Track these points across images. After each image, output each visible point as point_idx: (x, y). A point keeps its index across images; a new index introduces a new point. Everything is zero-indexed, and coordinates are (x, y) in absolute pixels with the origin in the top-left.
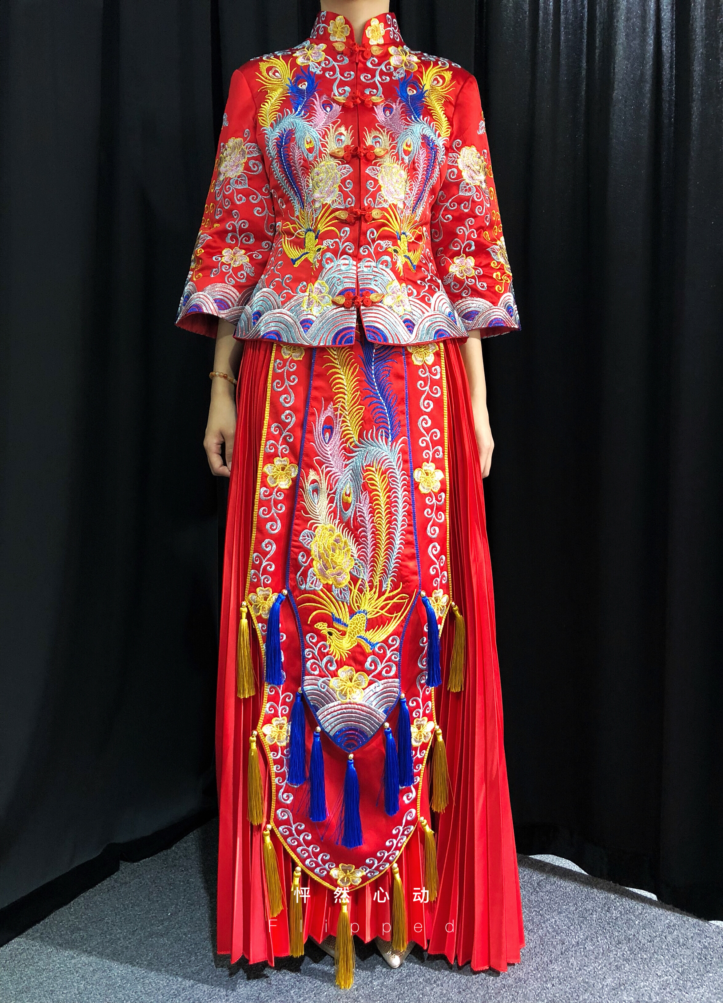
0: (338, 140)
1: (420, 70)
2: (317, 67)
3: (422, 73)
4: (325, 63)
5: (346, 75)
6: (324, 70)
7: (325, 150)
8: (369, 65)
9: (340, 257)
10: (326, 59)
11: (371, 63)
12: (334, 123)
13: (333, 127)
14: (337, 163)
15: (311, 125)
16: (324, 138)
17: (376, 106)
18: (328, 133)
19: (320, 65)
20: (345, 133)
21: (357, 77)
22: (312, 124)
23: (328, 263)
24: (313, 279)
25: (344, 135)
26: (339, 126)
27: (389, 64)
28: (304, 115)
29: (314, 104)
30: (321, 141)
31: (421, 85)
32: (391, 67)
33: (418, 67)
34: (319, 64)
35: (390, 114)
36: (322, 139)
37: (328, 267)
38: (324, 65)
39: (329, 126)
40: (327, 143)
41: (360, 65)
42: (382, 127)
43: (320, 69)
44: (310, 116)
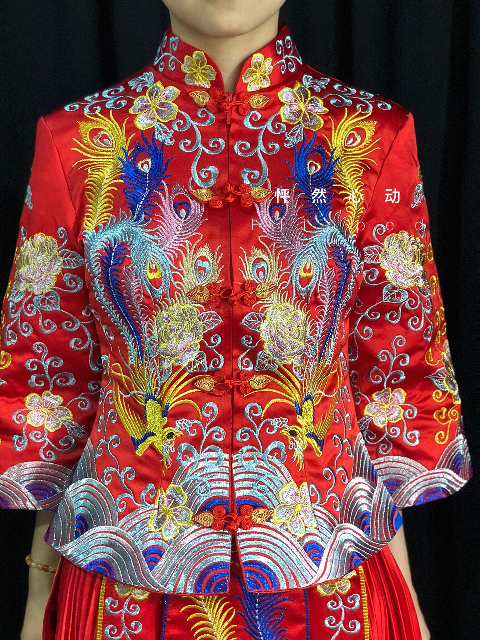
0: (200, 268)
1: (327, 126)
2: (165, 132)
3: (331, 130)
4: (178, 124)
5: (211, 145)
6: (177, 137)
7: (178, 285)
8: (247, 124)
9: (204, 447)
10: (179, 116)
11: (251, 121)
12: (193, 239)
13: (190, 247)
14: (198, 307)
15: (156, 241)
16: (177, 264)
17: (258, 204)
18: (184, 257)
19: (170, 127)
20: (209, 257)
21: (229, 149)
22: (158, 239)
23: (185, 459)
24: (164, 482)
25: (208, 260)
26: (201, 245)
27: (278, 119)
28: (146, 220)
29: (161, 203)
30: (172, 269)
31: (329, 150)
32: (282, 124)
33: (325, 122)
34: (169, 124)
35: (281, 216)
36: (174, 267)
37: (186, 464)
38: (176, 128)
39: (184, 243)
40: (182, 272)
41: (234, 127)
42: (269, 242)
43: (170, 136)
44: (154, 224)
